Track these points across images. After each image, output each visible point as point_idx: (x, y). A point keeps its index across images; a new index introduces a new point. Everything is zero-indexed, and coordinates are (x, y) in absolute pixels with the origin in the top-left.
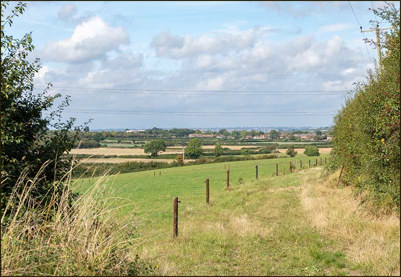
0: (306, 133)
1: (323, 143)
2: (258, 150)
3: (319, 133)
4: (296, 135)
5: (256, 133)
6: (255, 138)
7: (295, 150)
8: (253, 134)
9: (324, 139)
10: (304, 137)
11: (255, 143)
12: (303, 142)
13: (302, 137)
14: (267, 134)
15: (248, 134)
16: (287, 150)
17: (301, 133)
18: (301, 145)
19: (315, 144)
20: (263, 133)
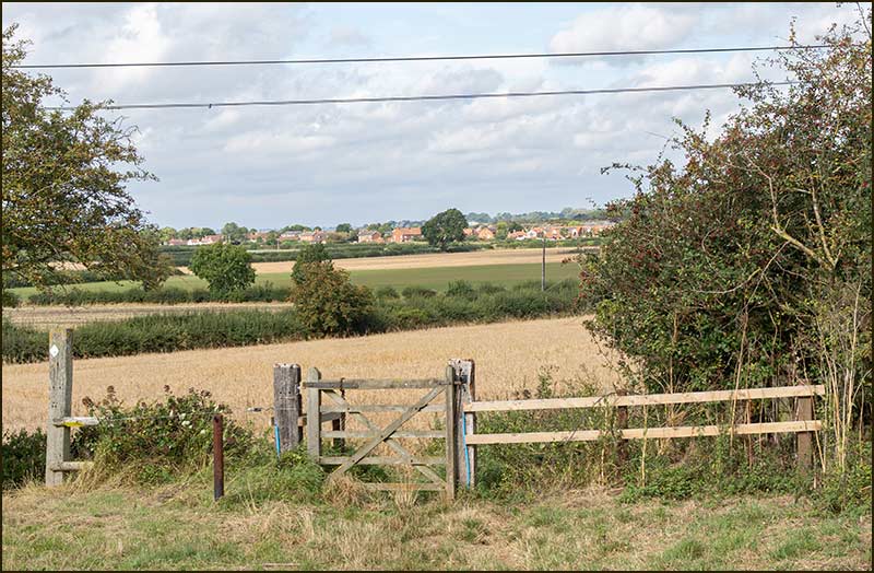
5: (194, 232)
6: (190, 243)
8: (189, 235)
17: (302, 229)
20: (210, 233)
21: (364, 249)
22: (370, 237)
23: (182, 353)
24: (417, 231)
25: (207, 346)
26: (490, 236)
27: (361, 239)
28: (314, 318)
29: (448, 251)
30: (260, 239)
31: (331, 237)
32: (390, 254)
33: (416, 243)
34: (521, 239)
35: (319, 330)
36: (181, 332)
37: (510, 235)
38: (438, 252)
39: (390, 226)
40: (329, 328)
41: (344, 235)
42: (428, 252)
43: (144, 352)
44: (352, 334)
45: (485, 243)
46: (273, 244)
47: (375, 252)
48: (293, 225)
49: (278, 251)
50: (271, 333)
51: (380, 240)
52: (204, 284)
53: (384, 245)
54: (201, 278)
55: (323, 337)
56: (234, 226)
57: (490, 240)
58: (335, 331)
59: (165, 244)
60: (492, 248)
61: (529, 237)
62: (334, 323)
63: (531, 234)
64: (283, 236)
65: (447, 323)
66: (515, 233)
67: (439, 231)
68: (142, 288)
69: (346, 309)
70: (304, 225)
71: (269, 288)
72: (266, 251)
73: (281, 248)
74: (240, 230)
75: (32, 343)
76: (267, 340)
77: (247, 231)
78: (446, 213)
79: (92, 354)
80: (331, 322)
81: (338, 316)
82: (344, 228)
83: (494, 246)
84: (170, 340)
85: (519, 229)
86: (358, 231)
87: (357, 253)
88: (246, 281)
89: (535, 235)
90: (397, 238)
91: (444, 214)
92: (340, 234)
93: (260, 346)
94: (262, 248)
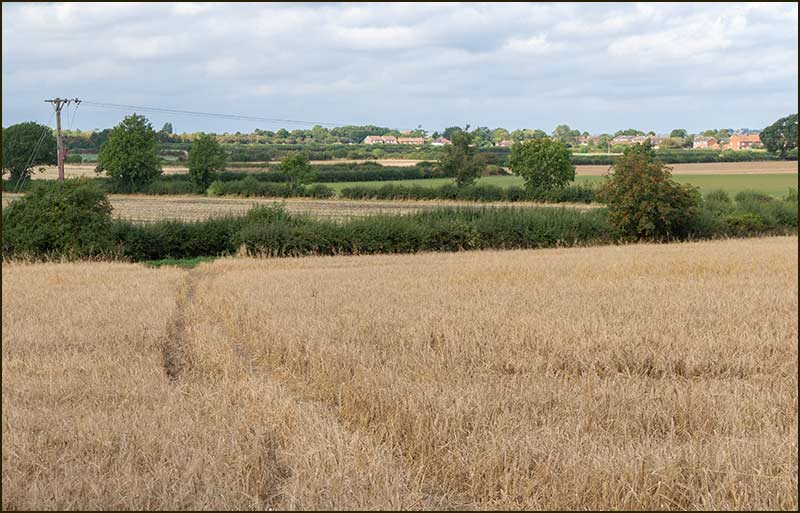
17: (635, 133)
20: (543, 135)
21: (698, 155)
22: (706, 143)
23: (468, 254)
24: (756, 138)
25: (498, 247)
27: (696, 145)
28: (626, 219)
29: (788, 159)
30: (591, 143)
31: (665, 141)
32: (726, 160)
33: (753, 150)
35: (632, 233)
36: (470, 229)
38: (777, 160)
39: (727, 133)
40: (644, 231)
41: (678, 140)
42: (766, 159)
43: (424, 249)
44: (671, 240)
46: (604, 148)
47: (709, 158)
48: (627, 129)
49: (608, 154)
50: (575, 234)
51: (715, 146)
52: (520, 182)
53: (720, 152)
54: (518, 175)
55: (636, 242)
56: (566, 128)
58: (651, 235)
59: (497, 145)
62: (650, 226)
64: (616, 140)
65: (786, 230)
67: (779, 138)
68: (455, 184)
69: (665, 210)
70: (637, 130)
71: (588, 188)
72: (596, 154)
73: (612, 152)
74: (572, 133)
75: (297, 235)
76: (569, 242)
77: (579, 134)
78: (788, 119)
79: (364, 250)
80: (646, 224)
81: (655, 217)
82: (680, 133)
84: (457, 237)
86: (693, 136)
87: (691, 159)
88: (565, 179)
90: (734, 146)
91: (784, 120)
92: (673, 139)
93: (560, 249)
94: (593, 151)
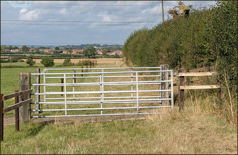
0: (49, 48)
1: (60, 55)
2: (7, 60)
3: (57, 48)
4: (41, 50)
5: (12, 48)
6: (11, 51)
7: (34, 60)
8: (11, 48)
9: (61, 53)
10: (46, 51)
11: (8, 54)
12: (45, 54)
13: (45, 51)
14: (20, 49)
15: (6, 48)
16: (27, 59)
17: (45, 48)
18: (43, 56)
19: (54, 56)
20: (17, 48)
22: (66, 52)
24: (80, 51)
26: (101, 53)
27: (63, 52)
29: (90, 58)
34: (110, 55)
37: (107, 53)
38: (88, 58)
41: (58, 51)
42: (85, 58)
45: (100, 56)
51: (69, 53)
57: (101, 55)
60: (102, 57)
61: (113, 54)
63: (114, 54)
66: (109, 53)
67: (88, 53)
83: (103, 57)
85: (110, 52)
89: (115, 54)
90: (74, 53)
